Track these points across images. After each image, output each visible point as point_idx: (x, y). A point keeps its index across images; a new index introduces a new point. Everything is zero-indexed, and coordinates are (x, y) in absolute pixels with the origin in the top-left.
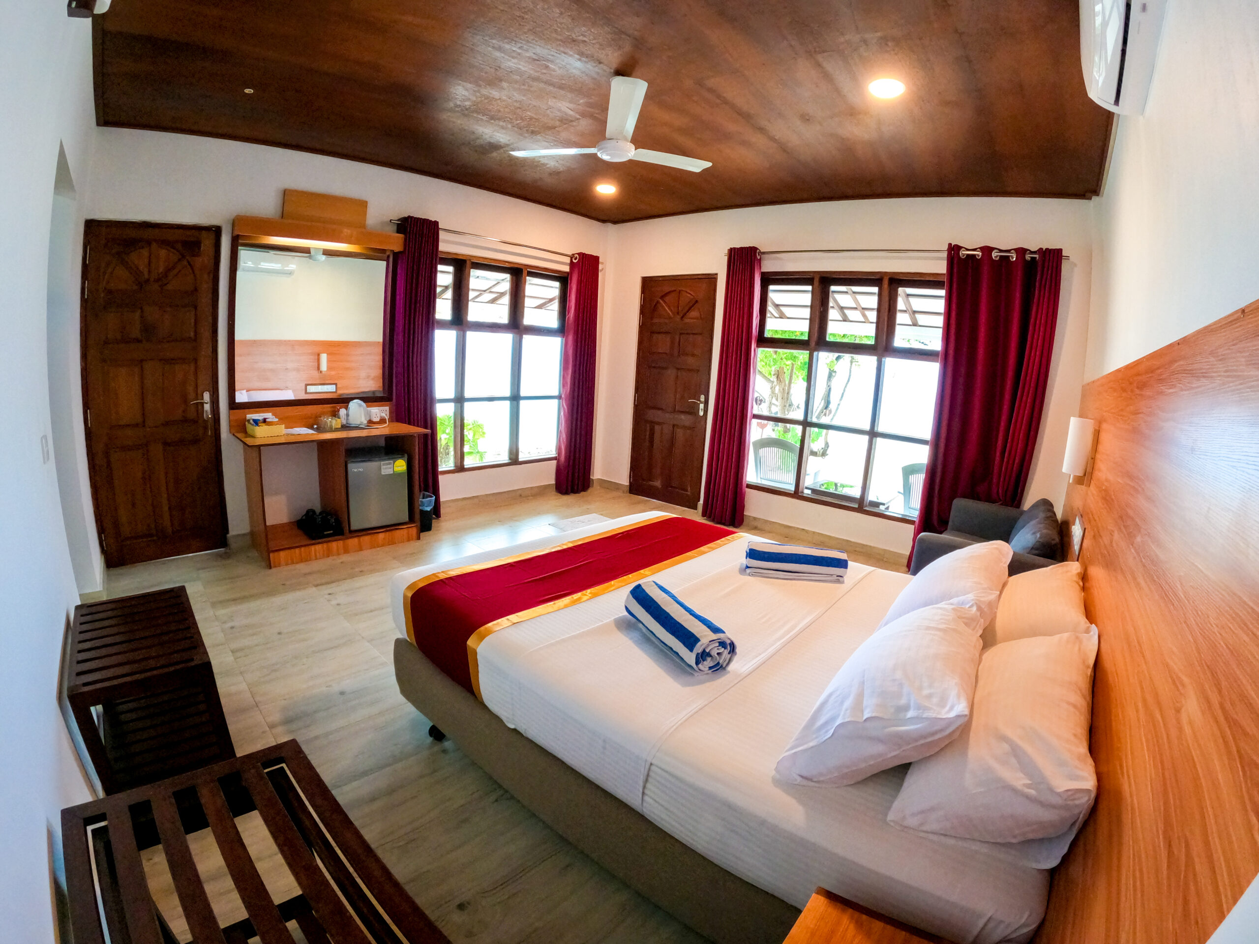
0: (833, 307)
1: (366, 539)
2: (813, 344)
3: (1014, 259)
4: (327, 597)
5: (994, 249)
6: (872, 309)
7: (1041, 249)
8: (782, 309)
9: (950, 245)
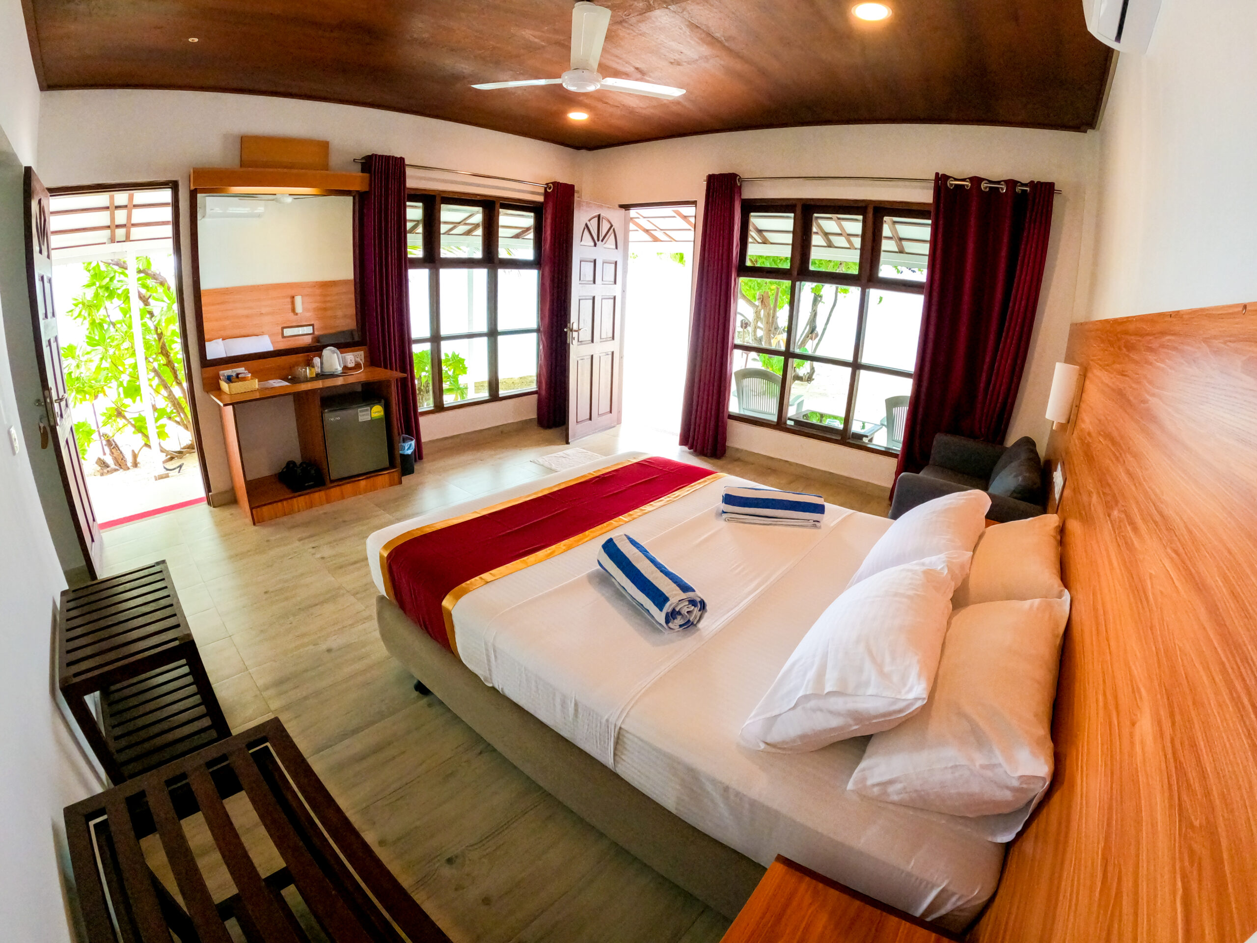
0: (817, 233)
1: (348, 488)
2: (795, 273)
3: (1004, 191)
4: (311, 550)
5: (983, 180)
6: (857, 235)
7: (1032, 182)
8: (765, 234)
9: (937, 174)
